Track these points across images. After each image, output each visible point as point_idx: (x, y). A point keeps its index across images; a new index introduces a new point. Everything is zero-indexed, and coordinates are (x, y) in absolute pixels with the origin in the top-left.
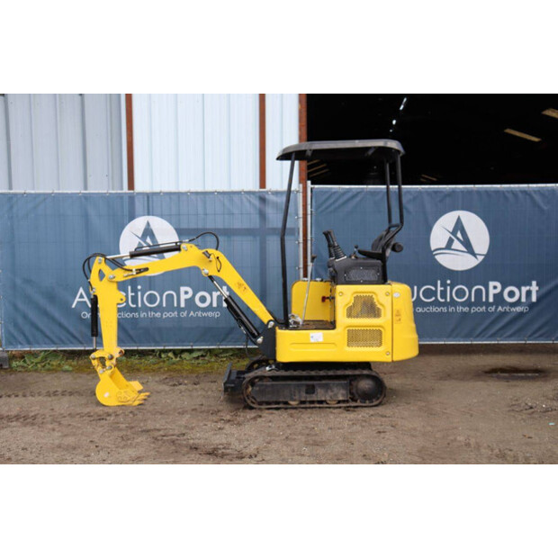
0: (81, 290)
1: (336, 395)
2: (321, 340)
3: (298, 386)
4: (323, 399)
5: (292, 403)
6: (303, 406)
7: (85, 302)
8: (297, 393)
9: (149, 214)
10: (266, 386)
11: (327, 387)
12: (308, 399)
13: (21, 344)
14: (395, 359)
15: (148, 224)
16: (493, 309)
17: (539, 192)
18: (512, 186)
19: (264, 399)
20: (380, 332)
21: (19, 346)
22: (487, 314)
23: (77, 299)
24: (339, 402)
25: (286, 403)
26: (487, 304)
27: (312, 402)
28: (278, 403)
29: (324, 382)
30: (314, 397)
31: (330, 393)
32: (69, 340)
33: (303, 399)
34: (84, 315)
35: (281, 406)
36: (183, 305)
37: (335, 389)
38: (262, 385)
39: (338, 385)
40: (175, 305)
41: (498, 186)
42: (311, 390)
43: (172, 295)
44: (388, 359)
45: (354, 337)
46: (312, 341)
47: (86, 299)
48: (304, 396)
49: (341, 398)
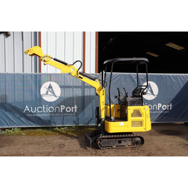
0: (27, 107)
1: (128, 143)
2: (123, 125)
3: (116, 141)
4: (124, 145)
5: (114, 147)
6: (117, 147)
7: (28, 111)
8: (115, 143)
9: (50, 81)
10: (105, 141)
11: (125, 141)
12: (119, 145)
13: (5, 125)
14: (146, 131)
15: (50, 84)
16: (159, 112)
17: (173, 76)
18: (165, 74)
19: (104, 146)
20: (142, 122)
21: (4, 126)
22: (157, 114)
23: (25, 110)
24: (129, 146)
25: (112, 147)
26: (158, 110)
27: (120, 146)
28: (109, 147)
29: (124, 139)
30: (121, 144)
31: (126, 143)
32: (22, 124)
33: (117, 145)
34: (28, 115)
35: (110, 147)
36: (62, 111)
37: (128, 142)
38: (104, 141)
39: (129, 140)
40: (59, 111)
41: (161, 74)
42: (120, 142)
43: (58, 108)
44: (144, 131)
45: (134, 124)
46: (120, 125)
47: (28, 110)
48: (118, 144)
49: (130, 144)
